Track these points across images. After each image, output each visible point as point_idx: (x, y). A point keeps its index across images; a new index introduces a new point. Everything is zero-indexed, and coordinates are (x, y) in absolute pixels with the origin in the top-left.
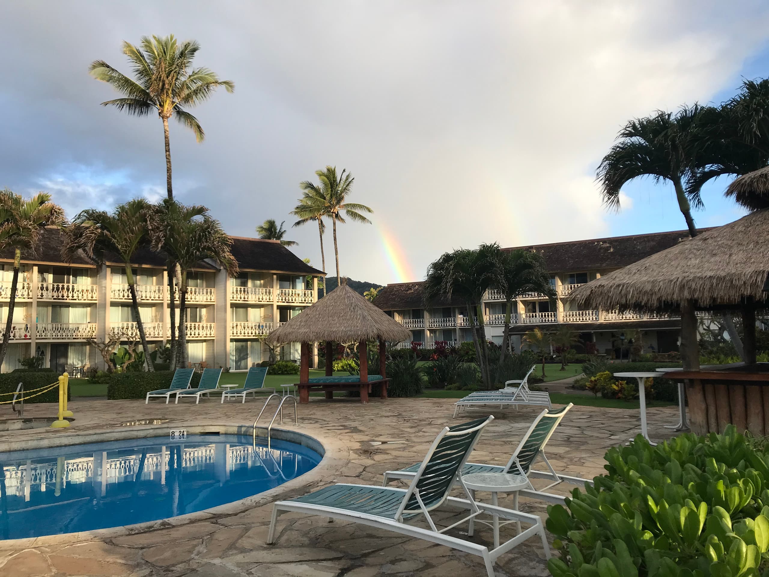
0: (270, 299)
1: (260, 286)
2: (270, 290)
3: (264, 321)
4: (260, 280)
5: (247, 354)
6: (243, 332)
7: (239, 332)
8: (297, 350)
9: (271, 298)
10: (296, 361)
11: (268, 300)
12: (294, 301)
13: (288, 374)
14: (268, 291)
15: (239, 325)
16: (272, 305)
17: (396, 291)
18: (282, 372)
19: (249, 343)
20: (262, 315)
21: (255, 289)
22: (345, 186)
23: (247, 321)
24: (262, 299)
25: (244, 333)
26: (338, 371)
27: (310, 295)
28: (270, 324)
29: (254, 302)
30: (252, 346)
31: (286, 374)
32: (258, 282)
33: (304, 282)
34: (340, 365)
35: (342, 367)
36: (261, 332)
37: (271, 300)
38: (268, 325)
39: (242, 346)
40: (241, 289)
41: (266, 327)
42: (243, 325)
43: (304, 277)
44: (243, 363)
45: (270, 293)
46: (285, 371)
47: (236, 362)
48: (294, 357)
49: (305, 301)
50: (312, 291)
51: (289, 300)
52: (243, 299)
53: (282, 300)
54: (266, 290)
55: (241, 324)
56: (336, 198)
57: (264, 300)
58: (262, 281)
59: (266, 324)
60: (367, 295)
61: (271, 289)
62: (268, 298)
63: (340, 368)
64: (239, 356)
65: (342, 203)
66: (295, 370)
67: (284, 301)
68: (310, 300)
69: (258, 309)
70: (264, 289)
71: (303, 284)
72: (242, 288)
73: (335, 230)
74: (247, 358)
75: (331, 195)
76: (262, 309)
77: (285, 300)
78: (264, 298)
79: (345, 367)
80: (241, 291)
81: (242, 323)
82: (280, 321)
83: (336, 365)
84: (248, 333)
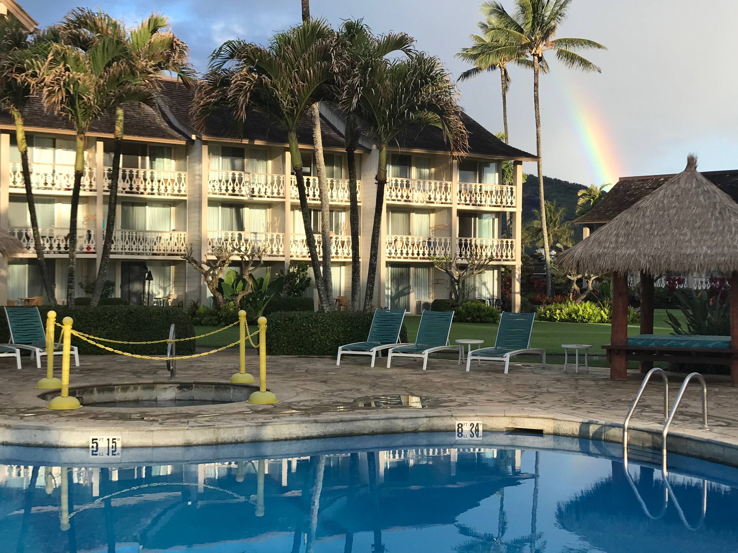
0: (446, 200)
1: (430, 177)
2: (446, 185)
3: (435, 234)
4: (429, 168)
5: (409, 287)
6: (405, 252)
7: (399, 252)
8: (485, 284)
9: (449, 197)
10: (484, 301)
11: (443, 201)
12: (483, 203)
13: (482, 322)
14: (444, 186)
15: (399, 240)
16: (450, 209)
17: (635, 189)
18: (473, 318)
19: (412, 269)
20: (432, 225)
21: (424, 183)
22: (557, 8)
23: (410, 234)
24: (435, 199)
25: (407, 254)
26: (561, 320)
27: (509, 193)
28: (446, 240)
29: (419, 204)
30: (416, 275)
31: (478, 322)
32: (426, 171)
33: (498, 171)
34: (566, 310)
35: (569, 315)
36: (432, 252)
37: (448, 201)
38: (443, 241)
39: (402, 274)
40: (402, 181)
41: (440, 244)
42: (405, 240)
43: (499, 163)
44: (402, 300)
45: (446, 189)
46: (477, 317)
47: (393, 299)
48: (480, 295)
49: (501, 203)
50: (514, 187)
51: (476, 201)
52: (405, 198)
53: (466, 201)
54: (441, 184)
55: (402, 238)
56: (542, 28)
57: (438, 200)
58: (433, 170)
59: (440, 240)
60: (584, 195)
61: (449, 183)
62: (443, 197)
63: (564, 316)
64: (397, 289)
65: (552, 38)
66: (492, 316)
67: (468, 202)
68: (509, 201)
69: (426, 216)
70: (438, 182)
71: (497, 174)
72: (405, 180)
73: (536, 85)
74: (409, 293)
75: (533, 25)
76: (433, 215)
77: (471, 201)
78: (438, 197)
79: (574, 315)
80: (402, 186)
81: (405, 237)
82: (459, 236)
83: (558, 311)
84: (413, 254)
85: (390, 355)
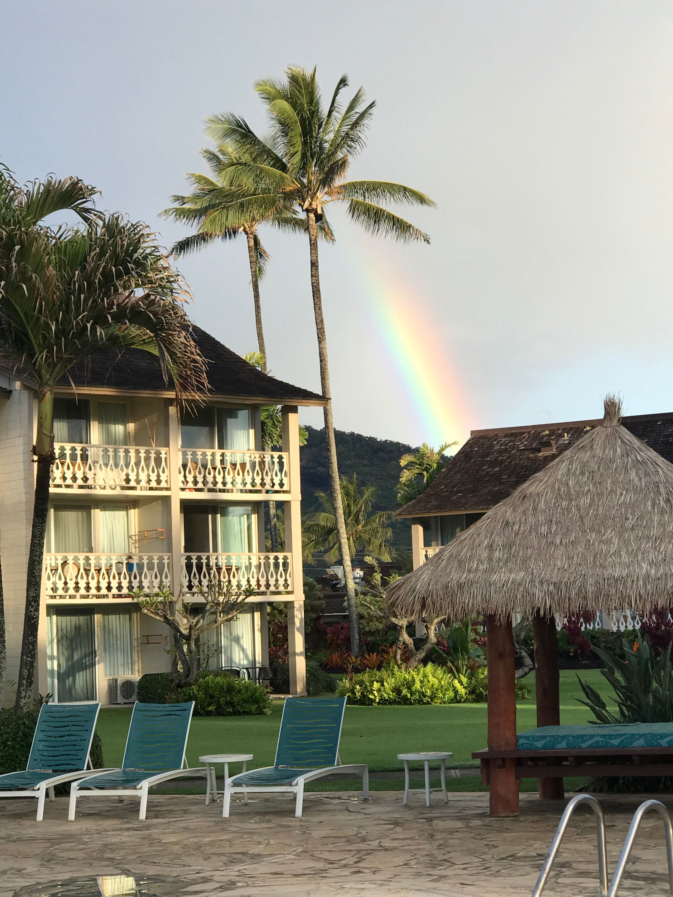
0: (159, 481)
1: (126, 440)
2: (158, 453)
3: (141, 549)
4: (124, 422)
5: (93, 653)
6: (82, 584)
7: (71, 585)
8: (237, 640)
9: (163, 477)
10: (238, 673)
11: (154, 484)
12: (229, 486)
13: (236, 713)
14: (153, 456)
15: (70, 562)
16: (166, 500)
17: (500, 452)
18: (219, 706)
19: (97, 618)
20: (134, 530)
21: (116, 451)
22: (345, 129)
23: (91, 550)
24: (138, 481)
25: (88, 588)
26: (383, 702)
27: (277, 467)
28: (161, 559)
29: (108, 492)
30: (106, 630)
31: (230, 714)
32: (119, 429)
33: (253, 425)
34: (390, 683)
35: (397, 690)
36: (135, 584)
37: (163, 485)
38: (156, 561)
39: (78, 628)
40: (73, 449)
41: (151, 567)
42: (82, 562)
43: (254, 409)
44: (80, 679)
45: (158, 461)
46: (227, 703)
47: (62, 677)
48: (230, 660)
49: (263, 484)
50: (284, 454)
51: (215, 483)
52: (80, 482)
53: (195, 482)
54: (147, 452)
55: (76, 559)
56: (320, 164)
57: (143, 484)
58: (131, 426)
59: (150, 559)
60: (410, 465)
61: (163, 450)
62: (154, 477)
63: (388, 694)
64: (70, 657)
65: (338, 182)
66: (256, 701)
67: (200, 485)
68: (277, 481)
69: (122, 514)
70: (142, 450)
71: (252, 432)
72: (78, 447)
73: (314, 265)
74: (93, 665)
75: (304, 156)
76: (134, 513)
77: (205, 483)
78: (143, 477)
79: (405, 692)
80: (74, 457)
81: (81, 557)
82: (186, 551)
83: (376, 685)
84: (98, 589)
85: (75, 794)
